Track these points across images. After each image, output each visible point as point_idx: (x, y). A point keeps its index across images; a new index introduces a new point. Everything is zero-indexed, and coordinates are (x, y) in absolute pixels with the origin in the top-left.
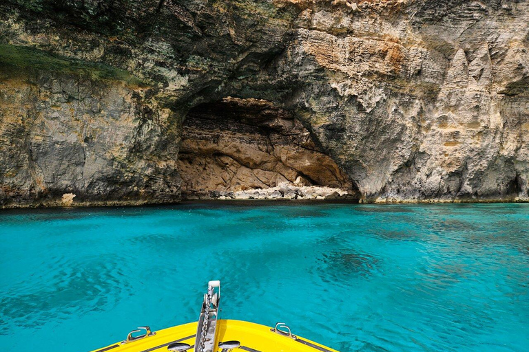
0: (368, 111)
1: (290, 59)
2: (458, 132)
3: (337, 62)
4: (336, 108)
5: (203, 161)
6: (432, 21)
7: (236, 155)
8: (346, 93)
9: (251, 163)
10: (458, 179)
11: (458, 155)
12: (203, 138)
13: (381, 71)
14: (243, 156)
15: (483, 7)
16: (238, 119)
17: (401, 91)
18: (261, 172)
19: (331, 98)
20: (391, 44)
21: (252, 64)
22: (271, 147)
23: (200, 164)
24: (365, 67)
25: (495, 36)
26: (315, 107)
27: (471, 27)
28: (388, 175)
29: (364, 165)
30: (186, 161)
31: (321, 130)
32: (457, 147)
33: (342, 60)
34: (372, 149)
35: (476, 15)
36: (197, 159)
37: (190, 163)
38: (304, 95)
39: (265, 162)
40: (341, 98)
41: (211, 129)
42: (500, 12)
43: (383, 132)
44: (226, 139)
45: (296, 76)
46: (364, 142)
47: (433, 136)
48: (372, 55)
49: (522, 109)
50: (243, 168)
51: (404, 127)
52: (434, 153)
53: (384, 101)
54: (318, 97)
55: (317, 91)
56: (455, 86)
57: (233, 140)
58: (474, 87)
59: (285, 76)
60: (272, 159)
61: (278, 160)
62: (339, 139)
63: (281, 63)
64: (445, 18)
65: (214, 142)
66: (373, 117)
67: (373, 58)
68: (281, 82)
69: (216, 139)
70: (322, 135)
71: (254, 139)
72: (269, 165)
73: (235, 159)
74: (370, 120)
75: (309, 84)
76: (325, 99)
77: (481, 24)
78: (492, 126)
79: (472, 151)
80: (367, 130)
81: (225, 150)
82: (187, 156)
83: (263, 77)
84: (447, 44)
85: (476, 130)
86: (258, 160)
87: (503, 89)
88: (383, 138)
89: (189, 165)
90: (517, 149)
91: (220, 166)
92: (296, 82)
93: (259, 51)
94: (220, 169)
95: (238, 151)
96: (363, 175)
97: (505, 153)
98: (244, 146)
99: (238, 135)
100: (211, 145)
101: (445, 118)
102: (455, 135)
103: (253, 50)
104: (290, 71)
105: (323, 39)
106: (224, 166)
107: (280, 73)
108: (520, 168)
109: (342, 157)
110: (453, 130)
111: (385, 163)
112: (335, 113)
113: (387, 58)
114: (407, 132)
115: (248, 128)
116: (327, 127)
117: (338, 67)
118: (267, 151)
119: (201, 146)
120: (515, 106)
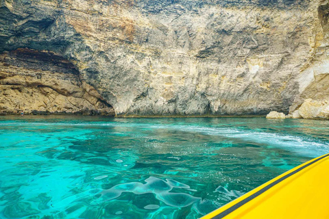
0: (112, 61)
1: (58, 26)
2: (171, 77)
3: (91, 31)
4: (91, 58)
5: (30, 90)
6: (154, 12)
7: (55, 87)
8: (96, 50)
9: (66, 92)
10: (174, 104)
11: (172, 90)
12: (29, 75)
13: (121, 38)
14: (60, 88)
15: (183, 8)
16: (55, 63)
17: (136, 51)
18: (73, 98)
19: (88, 52)
20: (127, 22)
21: (32, 28)
22: (80, 83)
23: (28, 92)
24: (110, 35)
25: (190, 24)
26: (79, 58)
27: (177, 18)
28: (131, 101)
29: (114, 95)
30: (16, 90)
31: (84, 72)
32: (172, 85)
33: (93, 30)
34: (118, 85)
35: (179, 12)
36: (26, 89)
37: (20, 91)
38: (71, 49)
39: (76, 92)
40: (93, 52)
41: (35, 70)
42: (192, 12)
43: (125, 75)
44: (47, 76)
45: (63, 37)
46: (112, 80)
47: (158, 78)
48: (114, 28)
49: (209, 66)
50: (60, 95)
51: (139, 73)
52: (159, 88)
53: (124, 56)
54: (79, 51)
55: (78, 47)
56: (169, 50)
57: (53, 77)
58: (180, 51)
59: (55, 37)
60: (81, 90)
61: (85, 90)
62: (95, 78)
63: (53, 29)
64: (161, 12)
65: (38, 78)
66: (116, 66)
67: (115, 30)
68: (53, 40)
69: (39, 76)
70: (85, 75)
71: (68, 77)
72: (79, 94)
73: (54, 90)
74: (115, 68)
75: (72, 43)
76: (84, 53)
77: (182, 17)
78: (191, 74)
79: (180, 88)
80: (113, 73)
81: (46, 84)
82: (17, 86)
83: (42, 36)
84: (164, 26)
85: (181, 76)
86: (71, 91)
87: (196, 54)
88: (125, 79)
89: (19, 93)
90: (207, 88)
91: (43, 94)
92: (64, 41)
93: (35, 20)
94: (43, 96)
95: (56, 84)
96: (115, 101)
97: (199, 90)
98: (60, 82)
99: (56, 74)
100: (35, 80)
101: (165, 68)
102: (170, 78)
103: (31, 19)
104: (59, 34)
105: (80, 16)
106: (46, 94)
107: (53, 34)
108: (210, 98)
109: (100, 89)
110: (170, 75)
111: (128, 94)
112: (90, 62)
113: (125, 30)
114: (141, 75)
115: (64, 70)
116: (88, 70)
117: (91, 34)
118: (77, 85)
119: (28, 81)
120: (205, 64)
